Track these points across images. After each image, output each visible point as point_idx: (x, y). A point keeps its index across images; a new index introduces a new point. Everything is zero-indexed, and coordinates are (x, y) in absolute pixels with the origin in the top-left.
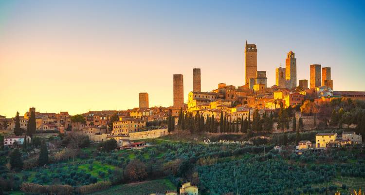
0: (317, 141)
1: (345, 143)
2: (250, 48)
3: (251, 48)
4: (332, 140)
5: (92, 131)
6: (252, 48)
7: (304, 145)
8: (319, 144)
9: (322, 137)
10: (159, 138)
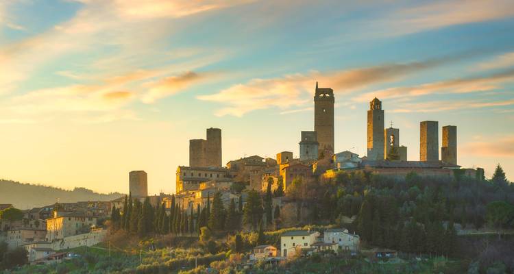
0: (282, 245)
1: (327, 248)
2: (322, 95)
3: (324, 95)
4: (306, 244)
5: (21, 234)
6: (327, 95)
7: (262, 252)
8: (285, 250)
9: (291, 237)
10: (98, 245)
